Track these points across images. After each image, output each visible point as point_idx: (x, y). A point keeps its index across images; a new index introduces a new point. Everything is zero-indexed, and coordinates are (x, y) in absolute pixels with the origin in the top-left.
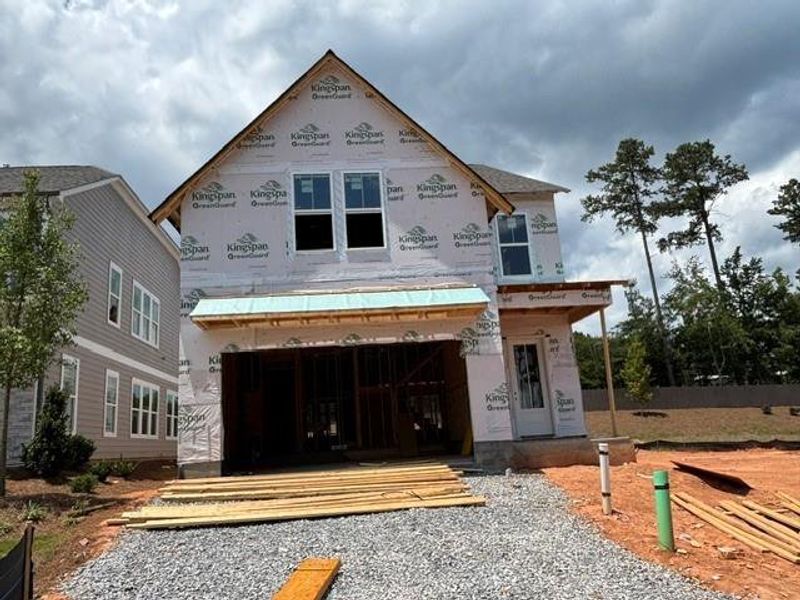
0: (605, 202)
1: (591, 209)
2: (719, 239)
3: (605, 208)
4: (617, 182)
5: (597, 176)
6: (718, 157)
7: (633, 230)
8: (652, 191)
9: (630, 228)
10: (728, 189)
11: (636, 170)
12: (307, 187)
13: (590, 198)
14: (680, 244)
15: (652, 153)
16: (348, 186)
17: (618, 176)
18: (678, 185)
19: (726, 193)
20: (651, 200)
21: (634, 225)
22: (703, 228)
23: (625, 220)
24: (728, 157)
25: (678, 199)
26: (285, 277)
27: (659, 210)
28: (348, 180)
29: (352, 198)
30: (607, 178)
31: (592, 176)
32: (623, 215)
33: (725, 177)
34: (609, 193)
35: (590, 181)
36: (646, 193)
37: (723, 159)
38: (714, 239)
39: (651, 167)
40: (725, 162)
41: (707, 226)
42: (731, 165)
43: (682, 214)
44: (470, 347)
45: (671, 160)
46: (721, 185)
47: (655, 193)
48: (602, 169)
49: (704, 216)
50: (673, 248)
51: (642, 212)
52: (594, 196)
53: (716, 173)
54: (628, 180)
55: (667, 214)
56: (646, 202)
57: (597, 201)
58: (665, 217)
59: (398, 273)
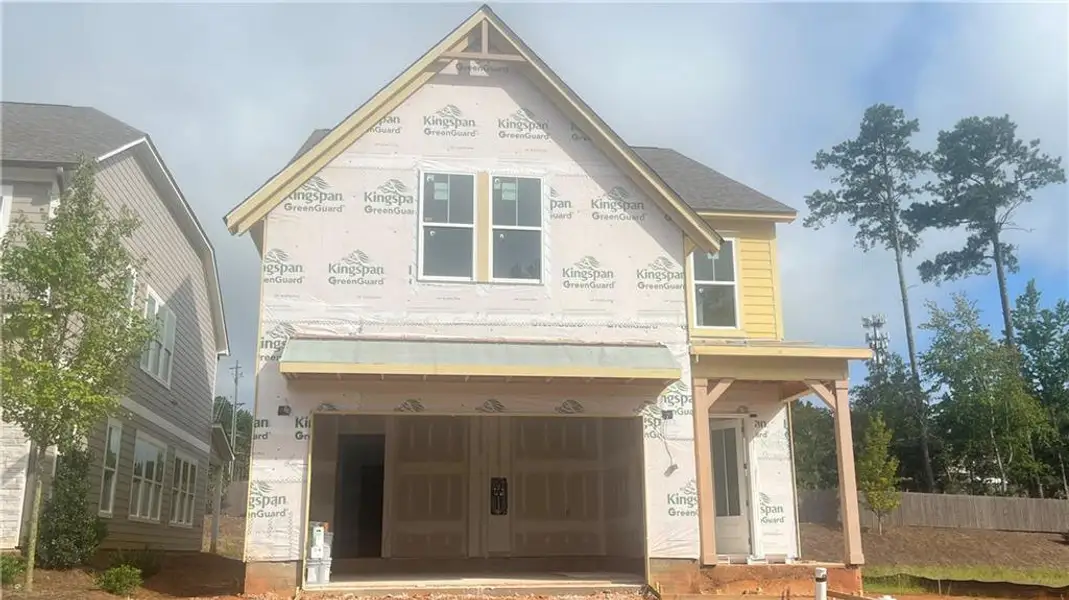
0: (840, 199)
1: (818, 210)
2: (1014, 270)
3: (841, 208)
4: (860, 170)
5: (830, 159)
6: (1020, 142)
7: (880, 246)
8: (914, 187)
9: (878, 242)
10: (1031, 192)
11: (890, 153)
12: (442, 193)
13: (817, 193)
14: (952, 271)
15: (917, 130)
16: (497, 193)
17: (860, 160)
18: (955, 182)
19: (1029, 198)
20: (911, 202)
21: (883, 238)
22: (990, 249)
23: (871, 228)
24: (1034, 143)
25: (953, 202)
26: (405, 314)
27: (922, 217)
28: (497, 187)
29: (503, 211)
30: (845, 163)
31: (822, 160)
32: (866, 220)
33: (1029, 175)
34: (846, 187)
35: (820, 167)
36: (904, 190)
37: (1029, 146)
38: (1005, 268)
39: (913, 150)
40: (1031, 150)
41: (997, 245)
42: (1039, 156)
43: (958, 224)
44: (651, 428)
45: (947, 141)
46: (1022, 187)
47: (918, 191)
48: (837, 149)
49: (991, 230)
50: (942, 277)
51: (898, 218)
52: (824, 191)
53: (1015, 166)
54: (877, 167)
55: (933, 224)
56: (905, 204)
57: (829, 197)
58: (932, 228)
59: (558, 319)
